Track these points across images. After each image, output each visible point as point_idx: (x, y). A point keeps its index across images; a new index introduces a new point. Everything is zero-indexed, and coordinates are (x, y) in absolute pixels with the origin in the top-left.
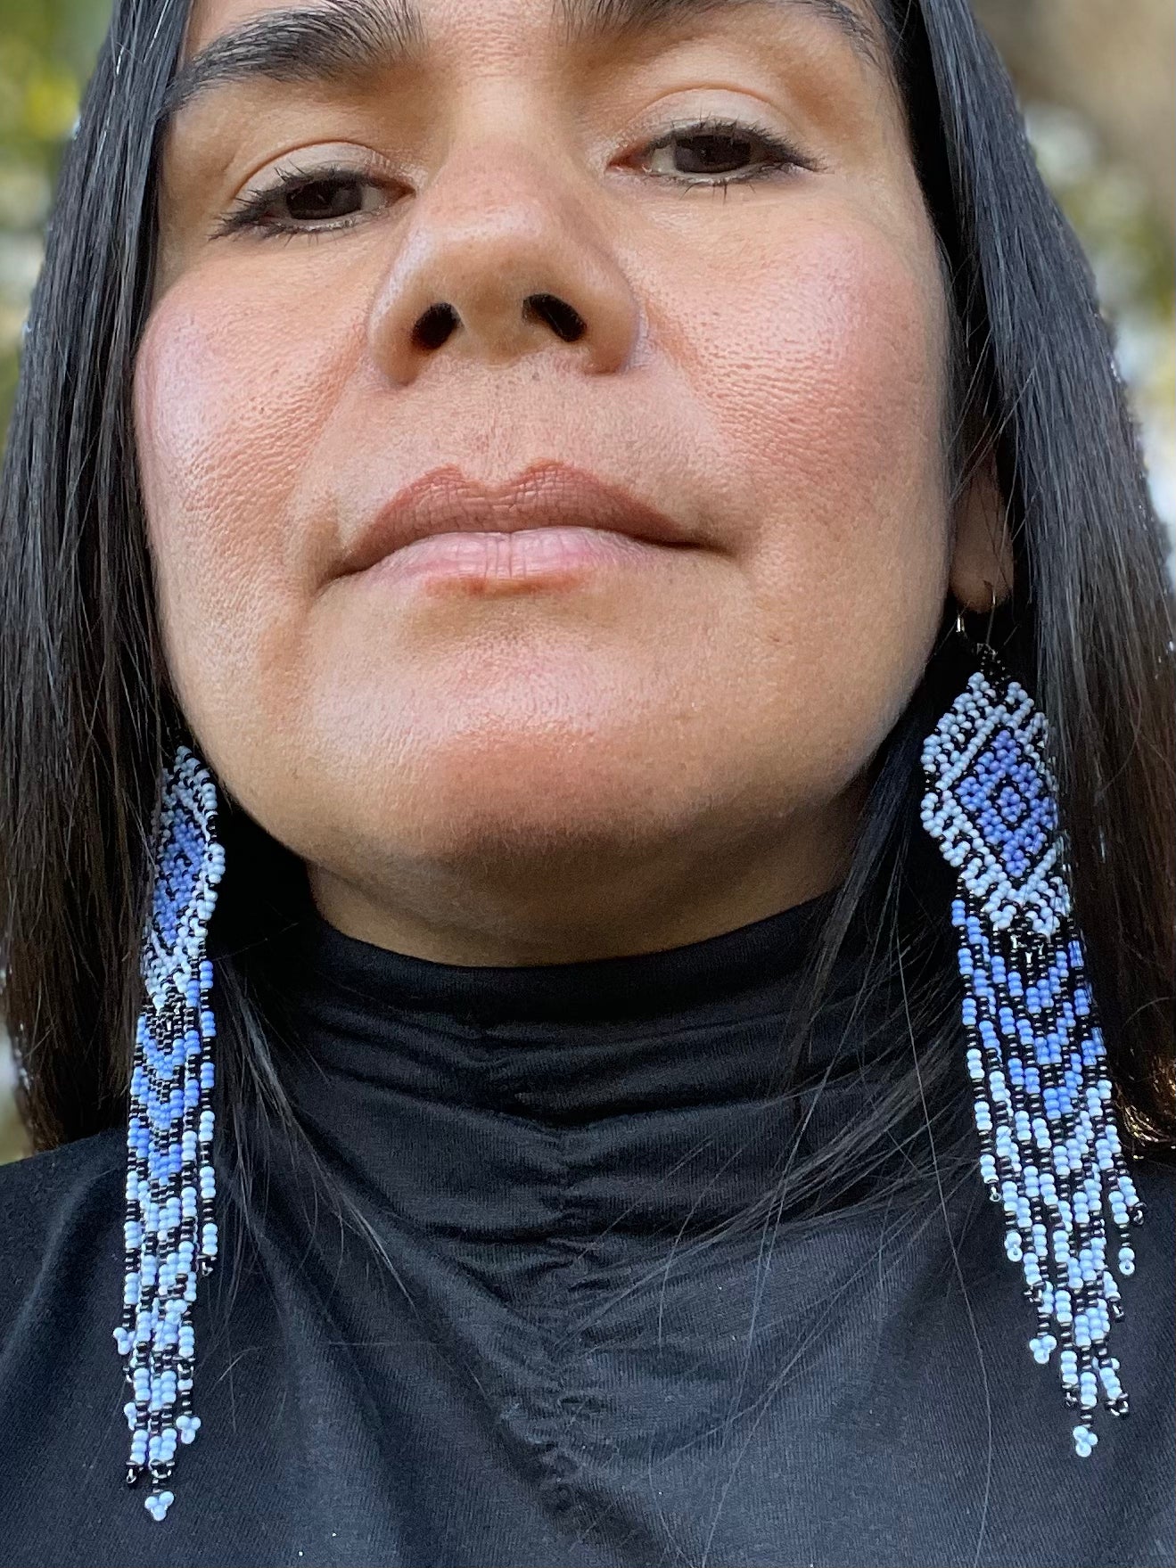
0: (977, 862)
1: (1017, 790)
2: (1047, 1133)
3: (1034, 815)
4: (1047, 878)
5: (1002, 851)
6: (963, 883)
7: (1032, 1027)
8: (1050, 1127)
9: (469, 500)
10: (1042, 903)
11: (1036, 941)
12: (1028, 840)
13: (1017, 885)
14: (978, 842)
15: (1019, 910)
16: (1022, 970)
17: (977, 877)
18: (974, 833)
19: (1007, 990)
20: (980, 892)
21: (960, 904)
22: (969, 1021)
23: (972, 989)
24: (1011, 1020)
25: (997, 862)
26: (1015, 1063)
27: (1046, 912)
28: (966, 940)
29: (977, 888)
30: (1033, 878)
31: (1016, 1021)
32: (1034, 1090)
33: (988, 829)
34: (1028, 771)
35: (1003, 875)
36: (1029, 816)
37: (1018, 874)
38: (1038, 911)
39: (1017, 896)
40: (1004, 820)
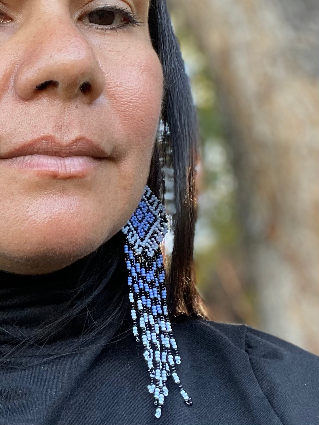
0: (131, 233)
1: (141, 210)
2: (153, 320)
3: (146, 218)
4: (150, 238)
5: (138, 229)
6: (128, 240)
7: (148, 286)
8: (154, 318)
9: (55, 147)
10: (149, 246)
11: (148, 259)
12: (144, 226)
13: (142, 240)
14: (131, 226)
15: (144, 249)
16: (145, 268)
17: (131, 238)
18: (130, 224)
19: (141, 274)
20: (133, 243)
21: (127, 246)
22: (130, 284)
23: (131, 273)
24: (142, 284)
25: (137, 233)
26: (144, 297)
27: (151, 249)
28: (129, 258)
29: (132, 241)
30: (146, 238)
31: (144, 284)
32: (149, 306)
33: (134, 222)
34: (144, 204)
35: (138, 237)
36: (144, 218)
37: (142, 237)
38: (148, 249)
39: (142, 244)
40: (138, 220)
